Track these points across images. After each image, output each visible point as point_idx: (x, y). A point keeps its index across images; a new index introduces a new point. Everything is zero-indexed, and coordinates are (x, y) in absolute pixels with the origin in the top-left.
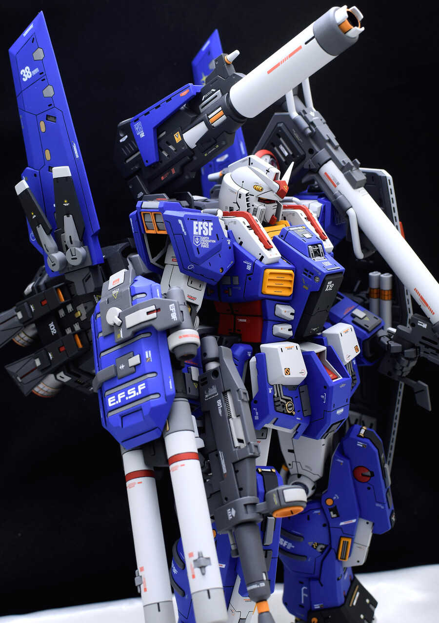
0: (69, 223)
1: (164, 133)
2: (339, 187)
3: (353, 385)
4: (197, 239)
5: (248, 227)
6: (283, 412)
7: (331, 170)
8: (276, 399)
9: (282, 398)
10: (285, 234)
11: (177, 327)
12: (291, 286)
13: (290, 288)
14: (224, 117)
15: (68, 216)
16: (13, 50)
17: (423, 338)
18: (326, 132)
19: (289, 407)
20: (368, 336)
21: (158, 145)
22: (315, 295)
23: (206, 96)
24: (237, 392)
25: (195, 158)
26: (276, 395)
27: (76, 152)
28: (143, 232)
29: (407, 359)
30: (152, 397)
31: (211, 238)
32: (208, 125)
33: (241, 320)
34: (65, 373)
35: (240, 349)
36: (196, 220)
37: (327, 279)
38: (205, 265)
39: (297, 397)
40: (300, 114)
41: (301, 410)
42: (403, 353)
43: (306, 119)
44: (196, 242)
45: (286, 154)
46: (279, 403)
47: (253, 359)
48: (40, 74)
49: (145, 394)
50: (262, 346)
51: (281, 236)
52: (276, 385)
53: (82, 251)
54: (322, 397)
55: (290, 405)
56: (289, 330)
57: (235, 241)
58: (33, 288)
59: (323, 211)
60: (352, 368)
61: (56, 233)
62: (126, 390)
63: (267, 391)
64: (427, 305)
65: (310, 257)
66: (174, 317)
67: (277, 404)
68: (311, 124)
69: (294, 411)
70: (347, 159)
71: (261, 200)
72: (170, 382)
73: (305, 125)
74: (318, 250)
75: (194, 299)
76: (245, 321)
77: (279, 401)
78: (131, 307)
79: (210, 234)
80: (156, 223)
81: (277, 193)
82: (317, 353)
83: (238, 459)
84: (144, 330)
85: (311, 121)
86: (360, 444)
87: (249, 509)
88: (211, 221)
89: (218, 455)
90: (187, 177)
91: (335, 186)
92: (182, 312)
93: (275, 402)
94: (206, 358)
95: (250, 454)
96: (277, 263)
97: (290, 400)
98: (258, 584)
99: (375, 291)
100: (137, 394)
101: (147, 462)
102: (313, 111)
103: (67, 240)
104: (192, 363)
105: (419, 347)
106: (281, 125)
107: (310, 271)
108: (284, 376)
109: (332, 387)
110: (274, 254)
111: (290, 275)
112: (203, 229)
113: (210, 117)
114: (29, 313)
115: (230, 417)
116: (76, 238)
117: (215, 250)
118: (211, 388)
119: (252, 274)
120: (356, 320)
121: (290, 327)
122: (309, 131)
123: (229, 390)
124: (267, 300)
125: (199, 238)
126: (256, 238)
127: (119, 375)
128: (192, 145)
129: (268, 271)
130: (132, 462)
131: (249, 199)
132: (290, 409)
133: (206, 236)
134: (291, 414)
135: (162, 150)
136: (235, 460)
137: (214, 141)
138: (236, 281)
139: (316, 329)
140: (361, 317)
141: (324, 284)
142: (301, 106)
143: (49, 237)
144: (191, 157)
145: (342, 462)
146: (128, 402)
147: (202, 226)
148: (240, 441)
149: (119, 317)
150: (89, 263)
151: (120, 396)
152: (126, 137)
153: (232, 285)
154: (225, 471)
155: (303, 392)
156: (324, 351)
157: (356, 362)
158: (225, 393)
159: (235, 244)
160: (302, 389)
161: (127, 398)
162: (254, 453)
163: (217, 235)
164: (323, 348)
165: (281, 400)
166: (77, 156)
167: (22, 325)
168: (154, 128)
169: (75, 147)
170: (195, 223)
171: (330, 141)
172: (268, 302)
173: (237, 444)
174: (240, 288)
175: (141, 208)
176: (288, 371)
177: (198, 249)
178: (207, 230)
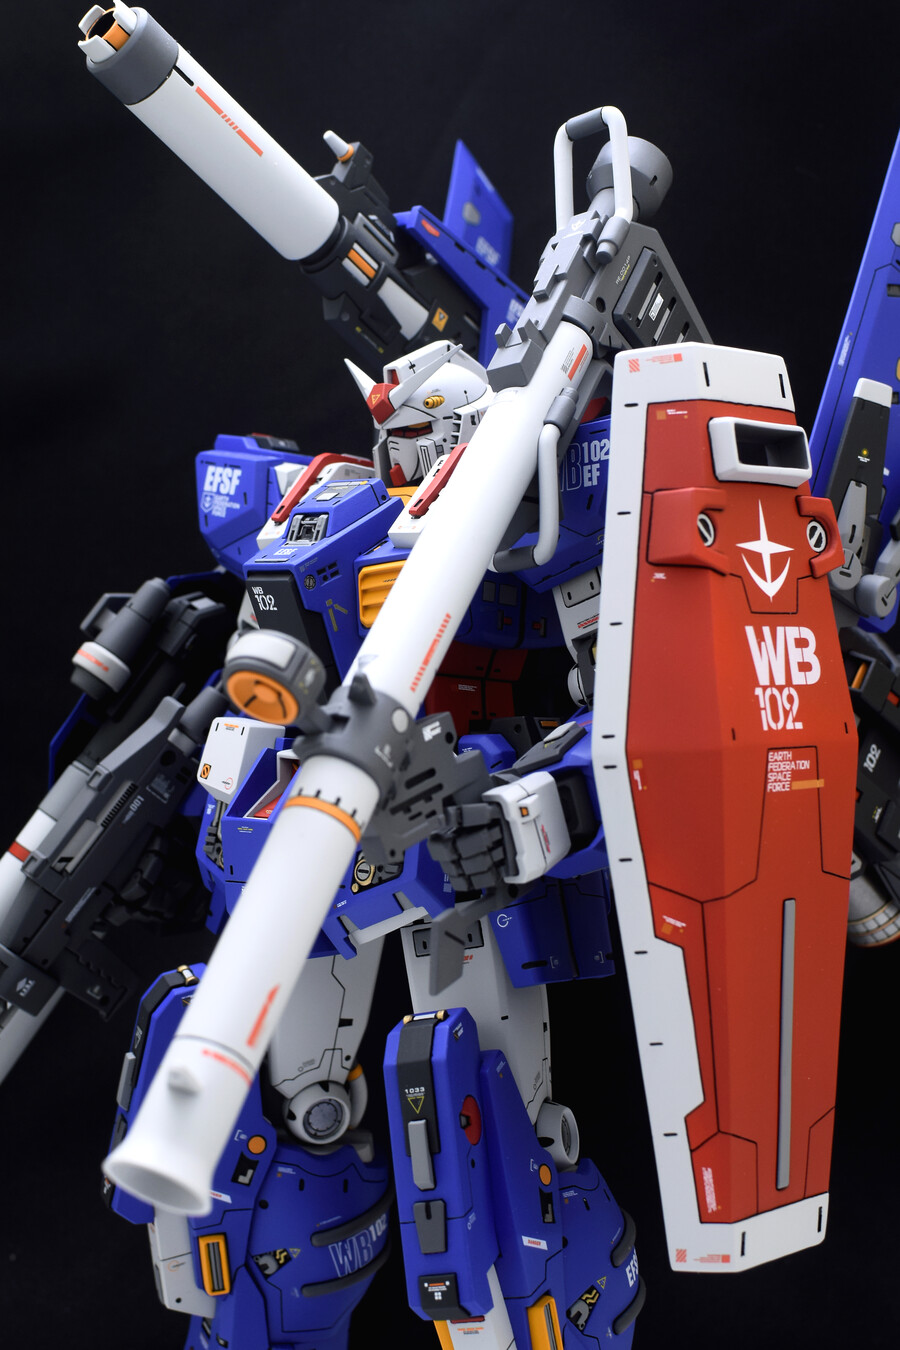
4: (208, 499)
6: (215, 862)
8: (212, 830)
26: (215, 821)
31: (232, 499)
36: (214, 464)
38: (231, 551)
46: (213, 840)
52: (221, 803)
67: (209, 838)
77: (215, 835)
79: (232, 492)
93: (208, 835)
112: (222, 482)
125: (211, 497)
133: (224, 495)
176: (206, 771)
177: (206, 516)
178: (226, 481)
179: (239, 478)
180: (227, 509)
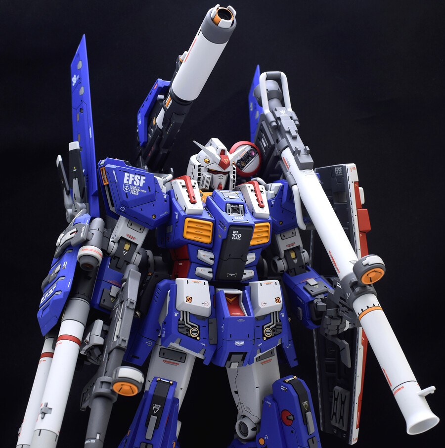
0: (75, 182)
2: (290, 169)
3: (275, 333)
4: (127, 187)
5: (182, 186)
7: (287, 155)
8: (180, 322)
9: (187, 323)
12: (210, 234)
13: (209, 236)
14: (171, 101)
15: (75, 179)
17: (341, 298)
19: (193, 332)
20: (310, 300)
21: (147, 129)
22: (225, 242)
25: (163, 137)
26: (181, 319)
27: (91, 134)
28: (103, 185)
29: (329, 317)
31: (141, 188)
32: (165, 110)
33: (179, 264)
36: (128, 172)
37: (232, 228)
38: (137, 209)
39: (205, 326)
40: (271, 111)
41: (207, 338)
42: (326, 312)
43: (274, 115)
44: (125, 189)
45: (265, 145)
46: (183, 326)
48: (79, 79)
49: (54, 292)
50: (177, 279)
51: (212, 196)
52: (183, 311)
53: (81, 205)
54: (222, 327)
55: (195, 331)
56: (209, 272)
57: (175, 197)
60: (278, 318)
64: (336, 265)
65: (226, 212)
66: (82, 235)
67: (180, 326)
68: (278, 119)
69: (199, 336)
71: (209, 171)
72: (69, 283)
73: (272, 118)
75: (134, 238)
76: (182, 264)
77: (184, 324)
79: (141, 185)
81: (219, 164)
83: (112, 350)
85: (278, 116)
86: (284, 389)
87: (104, 385)
88: (144, 176)
90: (161, 153)
91: (288, 168)
92: (93, 234)
93: (179, 324)
96: (200, 214)
97: (196, 327)
98: (90, 441)
100: (52, 292)
102: (285, 110)
104: (114, 283)
106: (263, 122)
107: (222, 222)
108: (184, 302)
109: (228, 319)
110: (199, 206)
111: (209, 225)
112: (134, 180)
113: (166, 102)
115: (118, 320)
116: (78, 195)
118: (118, 300)
119: (178, 222)
120: (307, 286)
121: (211, 270)
123: (124, 301)
124: (189, 244)
125: (129, 186)
126: (185, 194)
127: (50, 282)
128: (161, 127)
129: (188, 219)
130: (47, 346)
131: (201, 170)
132: (194, 334)
133: (136, 186)
134: (196, 338)
135: (149, 133)
136: (109, 351)
137: (169, 121)
138: (171, 229)
139: (234, 274)
140: (311, 285)
141: (229, 233)
143: (68, 197)
144: (161, 136)
145: (270, 404)
146: (47, 299)
147: (133, 178)
148: (117, 337)
153: (170, 233)
154: (104, 359)
155: (212, 323)
156: (240, 294)
158: (121, 303)
159: (173, 199)
160: (210, 320)
161: (48, 297)
163: (149, 187)
164: (240, 292)
166: (91, 137)
168: (144, 116)
169: (90, 130)
170: (126, 175)
171: (289, 132)
172: (190, 246)
174: (172, 235)
175: (100, 165)
176: (189, 299)
177: (126, 194)
178: (138, 181)
179: (144, 180)
180: (139, 192)
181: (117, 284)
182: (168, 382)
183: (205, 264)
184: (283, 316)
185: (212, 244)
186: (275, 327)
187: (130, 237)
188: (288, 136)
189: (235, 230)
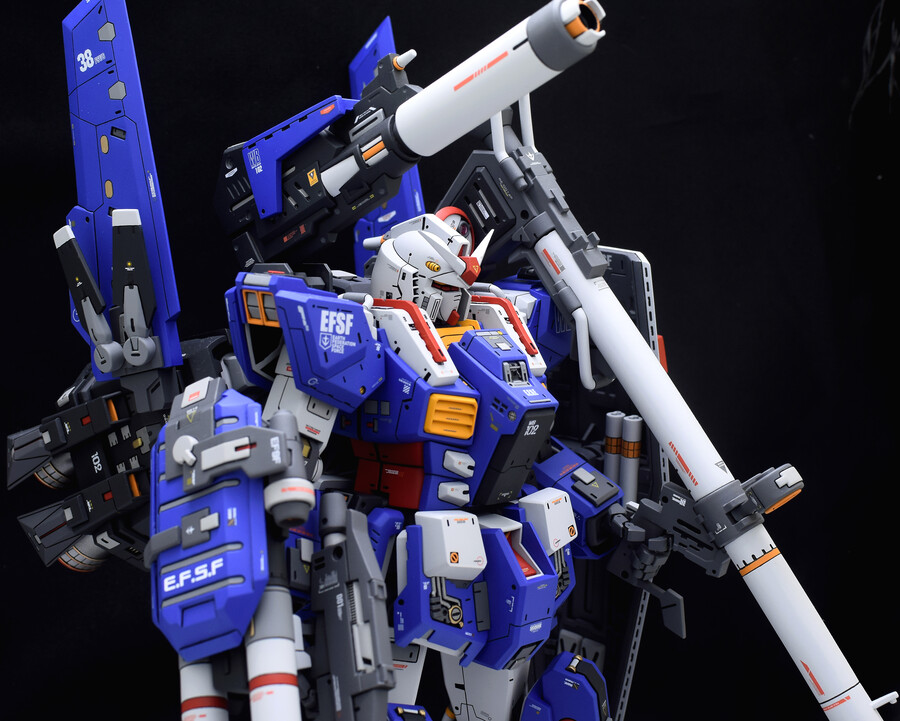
0: (132, 297)
1: (293, 169)
2: (564, 275)
3: (563, 588)
4: (326, 338)
5: (410, 325)
6: (444, 622)
7: (552, 245)
8: (434, 601)
9: (443, 599)
10: (468, 341)
11: (280, 474)
12: (472, 423)
13: (469, 427)
14: (385, 152)
15: (132, 288)
16: (70, 21)
17: (680, 521)
18: (550, 185)
19: (454, 614)
20: (595, 512)
21: (283, 187)
22: (507, 441)
23: (362, 116)
24: (368, 585)
25: (337, 212)
26: (434, 593)
27: (152, 189)
28: (244, 322)
29: (652, 552)
30: (231, 581)
31: (348, 338)
32: (360, 162)
33: (390, 472)
34: (109, 535)
35: (383, 518)
36: (326, 308)
37: (528, 416)
38: (336, 380)
39: (469, 600)
40: (511, 155)
41: (474, 622)
42: (646, 543)
43: (519, 164)
44: (324, 343)
45: (487, 216)
46: (438, 607)
47: (403, 535)
48: (108, 62)
49: (222, 577)
50: (418, 514)
51: (463, 344)
52: (436, 578)
53: (148, 343)
54: (509, 602)
55: (456, 611)
56: (465, 493)
57: (389, 346)
58: (70, 395)
59: (537, 309)
60: (563, 559)
61: (112, 312)
62: (192, 568)
63: (419, 586)
64: (687, 470)
65: (504, 379)
66: (276, 457)
67: (435, 607)
68: (528, 172)
69: (462, 620)
70: (579, 231)
71: (435, 285)
72: (262, 561)
73: (518, 172)
74: (520, 370)
75: (317, 432)
76: (397, 473)
77: (439, 603)
78: (213, 436)
79: (348, 333)
80: (265, 308)
81: (462, 276)
82: (505, 533)
83: (361, 689)
84: (229, 475)
85: (527, 167)
86: (569, 683)
88: (350, 312)
89: (330, 682)
90: (323, 241)
91: (558, 273)
92: (290, 450)
93: (431, 604)
94: (325, 526)
95: (380, 683)
96: (452, 385)
97: (457, 604)
99: (614, 442)
100: (210, 575)
101: (217, 683)
102: (532, 152)
103: (127, 324)
104: (304, 533)
105: (672, 536)
106: (481, 170)
107: (503, 401)
108: (447, 565)
109: (525, 588)
110: (448, 371)
111: (472, 405)
112: (337, 324)
113: (363, 149)
114: (61, 434)
115: (354, 622)
116: (140, 322)
117: (353, 358)
118: (329, 574)
119: (410, 400)
120: (578, 485)
121: (466, 487)
122: (523, 183)
123: (357, 580)
124: (432, 444)
125: (329, 337)
126: (421, 344)
127: (185, 543)
128: (334, 191)
129: (436, 397)
130: (194, 682)
131: (417, 283)
132: (456, 617)
133: (340, 335)
134: (458, 626)
135: (288, 196)
136: (355, 692)
137: (367, 188)
138: (386, 408)
139: (509, 493)
140: (587, 482)
141: (523, 424)
142: (515, 143)
143: (101, 319)
144: (331, 210)
145: (539, 709)
146: (194, 587)
147: (335, 318)
148: (367, 661)
149: (192, 452)
150: (159, 364)
151: (184, 576)
152: (236, 170)
153: (379, 415)
154: (339, 707)
155: (479, 591)
156: (518, 530)
157: (572, 551)
158: (349, 584)
159: (388, 351)
160: (477, 587)
161: (193, 581)
162: (386, 682)
163: (359, 334)
164: (518, 525)
165: (442, 603)
166: (154, 195)
167: (49, 453)
168: (278, 160)
169: (151, 180)
170: (324, 313)
171: (554, 201)
172: (433, 446)
173: (361, 666)
174: (390, 421)
175: (243, 283)
176: (455, 557)
177: (325, 353)
178: (341, 323)
179: (352, 321)
180: (345, 347)
181: (308, 535)
182: (416, 712)
183: (455, 477)
184: (568, 553)
185: (472, 440)
186: (561, 577)
187: (310, 429)
188: (553, 208)
189: (532, 420)
